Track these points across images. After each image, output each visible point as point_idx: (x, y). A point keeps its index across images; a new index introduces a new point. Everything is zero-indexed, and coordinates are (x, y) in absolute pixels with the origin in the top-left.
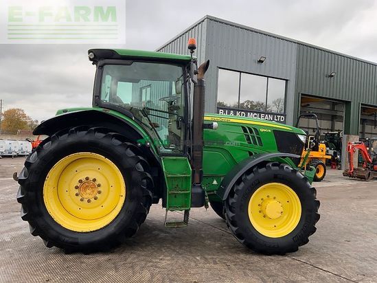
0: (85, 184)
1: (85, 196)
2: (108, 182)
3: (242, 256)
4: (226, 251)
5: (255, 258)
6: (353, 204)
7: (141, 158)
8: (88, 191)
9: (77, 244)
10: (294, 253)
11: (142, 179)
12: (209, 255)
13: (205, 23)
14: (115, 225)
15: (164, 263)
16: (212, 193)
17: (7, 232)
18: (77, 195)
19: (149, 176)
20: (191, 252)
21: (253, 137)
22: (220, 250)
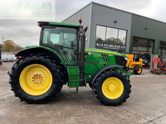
0: (36, 77)
1: (36, 81)
2: (46, 76)
3: (99, 106)
4: (93, 104)
5: (104, 107)
6: (151, 85)
7: (59, 67)
8: (38, 79)
9: (33, 100)
10: (120, 106)
11: (59, 75)
12: (85, 105)
13: (91, 5)
14: (48, 93)
15: (67, 108)
16: (89, 80)
17: (6, 95)
18: (33, 81)
19: (62, 74)
20: (78, 104)
21: (106, 58)
22: (90, 103)
